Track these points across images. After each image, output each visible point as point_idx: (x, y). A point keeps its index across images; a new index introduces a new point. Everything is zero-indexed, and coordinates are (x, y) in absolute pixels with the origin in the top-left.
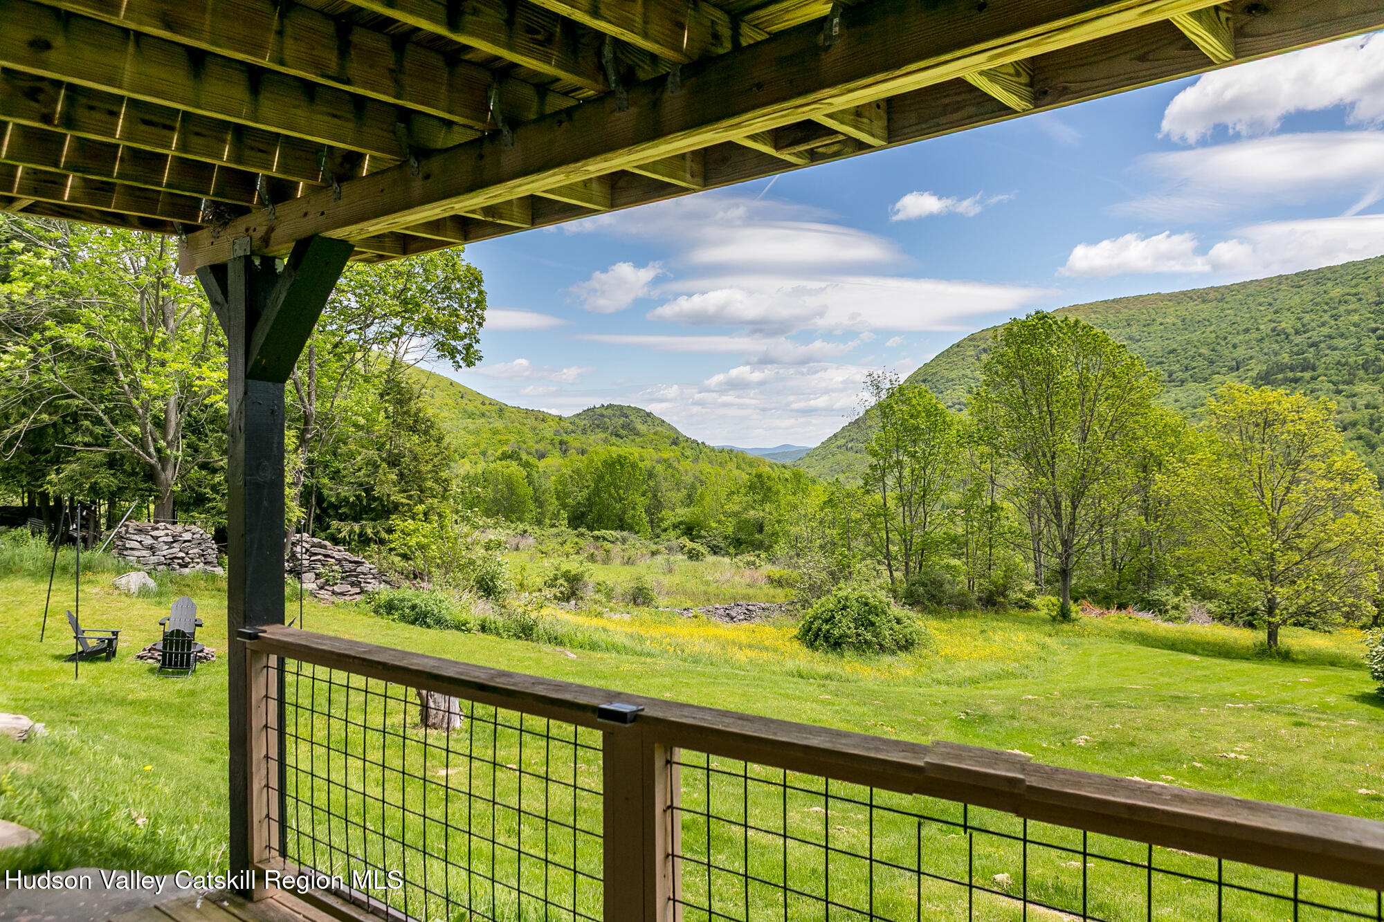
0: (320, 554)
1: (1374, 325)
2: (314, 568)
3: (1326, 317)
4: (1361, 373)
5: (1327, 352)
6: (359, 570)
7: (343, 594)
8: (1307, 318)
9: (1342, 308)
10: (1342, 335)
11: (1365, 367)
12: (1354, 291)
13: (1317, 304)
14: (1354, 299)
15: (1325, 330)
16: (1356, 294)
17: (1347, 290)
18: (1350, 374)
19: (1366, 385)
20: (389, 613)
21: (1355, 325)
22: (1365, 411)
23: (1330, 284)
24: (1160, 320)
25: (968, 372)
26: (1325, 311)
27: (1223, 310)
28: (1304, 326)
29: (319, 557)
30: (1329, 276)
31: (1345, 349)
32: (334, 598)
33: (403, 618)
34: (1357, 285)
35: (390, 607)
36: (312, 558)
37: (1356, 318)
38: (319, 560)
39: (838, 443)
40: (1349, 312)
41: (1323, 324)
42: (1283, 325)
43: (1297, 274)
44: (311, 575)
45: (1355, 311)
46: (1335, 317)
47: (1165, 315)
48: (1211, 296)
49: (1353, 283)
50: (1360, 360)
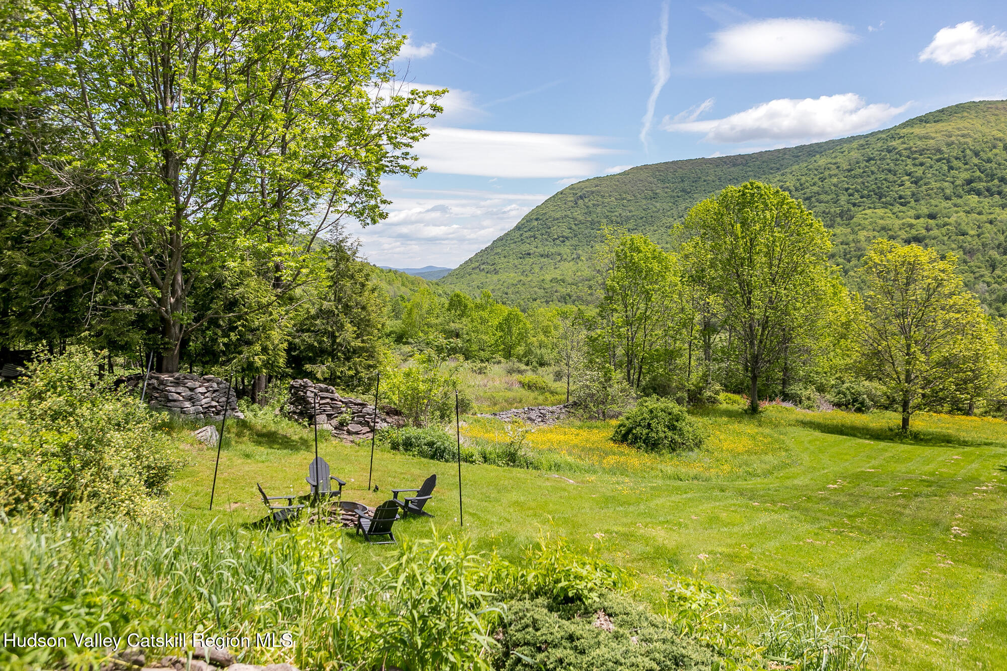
0: (327, 398)
1: (846, 186)
2: (324, 411)
3: (816, 179)
4: (838, 219)
5: (816, 204)
6: (364, 410)
7: (357, 433)
8: (803, 179)
9: (827, 173)
10: (826, 193)
11: (841, 215)
12: (834, 161)
13: (810, 170)
14: (834, 167)
15: (815, 189)
16: (835, 164)
17: (830, 160)
18: (831, 220)
19: (841, 228)
20: (406, 450)
21: (835, 185)
22: (841, 247)
23: (818, 156)
24: (704, 178)
25: (569, 213)
26: (815, 175)
27: (746, 172)
28: (801, 185)
29: (328, 400)
30: (817, 149)
31: (827, 202)
32: (351, 438)
33: (422, 454)
34: (836, 157)
35: (408, 445)
36: (322, 402)
37: (835, 180)
38: (328, 403)
39: (473, 266)
40: (830, 176)
41: (814, 184)
42: (788, 184)
43: (796, 148)
44: (323, 417)
45: (835, 175)
46: (822, 179)
47: (707, 175)
48: (739, 162)
49: (833, 156)
50: (838, 210)
